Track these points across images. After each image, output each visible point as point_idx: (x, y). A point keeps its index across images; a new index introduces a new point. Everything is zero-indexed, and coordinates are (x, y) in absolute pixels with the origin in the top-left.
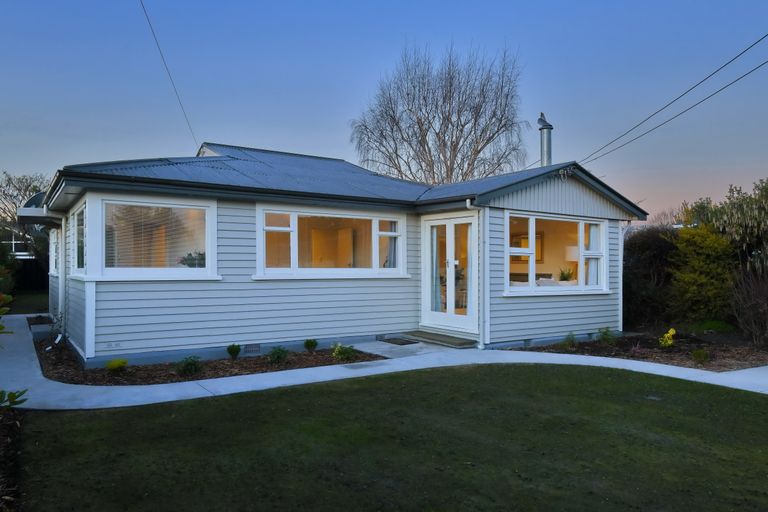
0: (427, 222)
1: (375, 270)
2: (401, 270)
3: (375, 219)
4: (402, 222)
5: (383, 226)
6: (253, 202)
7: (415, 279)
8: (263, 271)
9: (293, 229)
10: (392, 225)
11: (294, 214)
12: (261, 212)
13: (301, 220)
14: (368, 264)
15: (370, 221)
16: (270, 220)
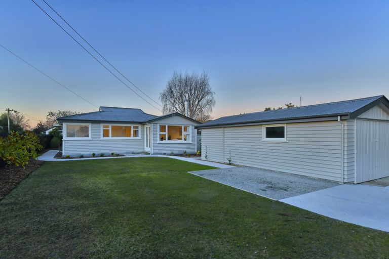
0: (146, 126)
1: (132, 138)
2: (139, 138)
3: (132, 126)
4: (140, 126)
5: (134, 127)
6: (100, 123)
7: (143, 139)
8: (102, 138)
9: (110, 129)
10: (137, 127)
11: (110, 125)
12: (102, 125)
13: (112, 127)
14: (130, 136)
15: (131, 127)
16: (104, 127)
